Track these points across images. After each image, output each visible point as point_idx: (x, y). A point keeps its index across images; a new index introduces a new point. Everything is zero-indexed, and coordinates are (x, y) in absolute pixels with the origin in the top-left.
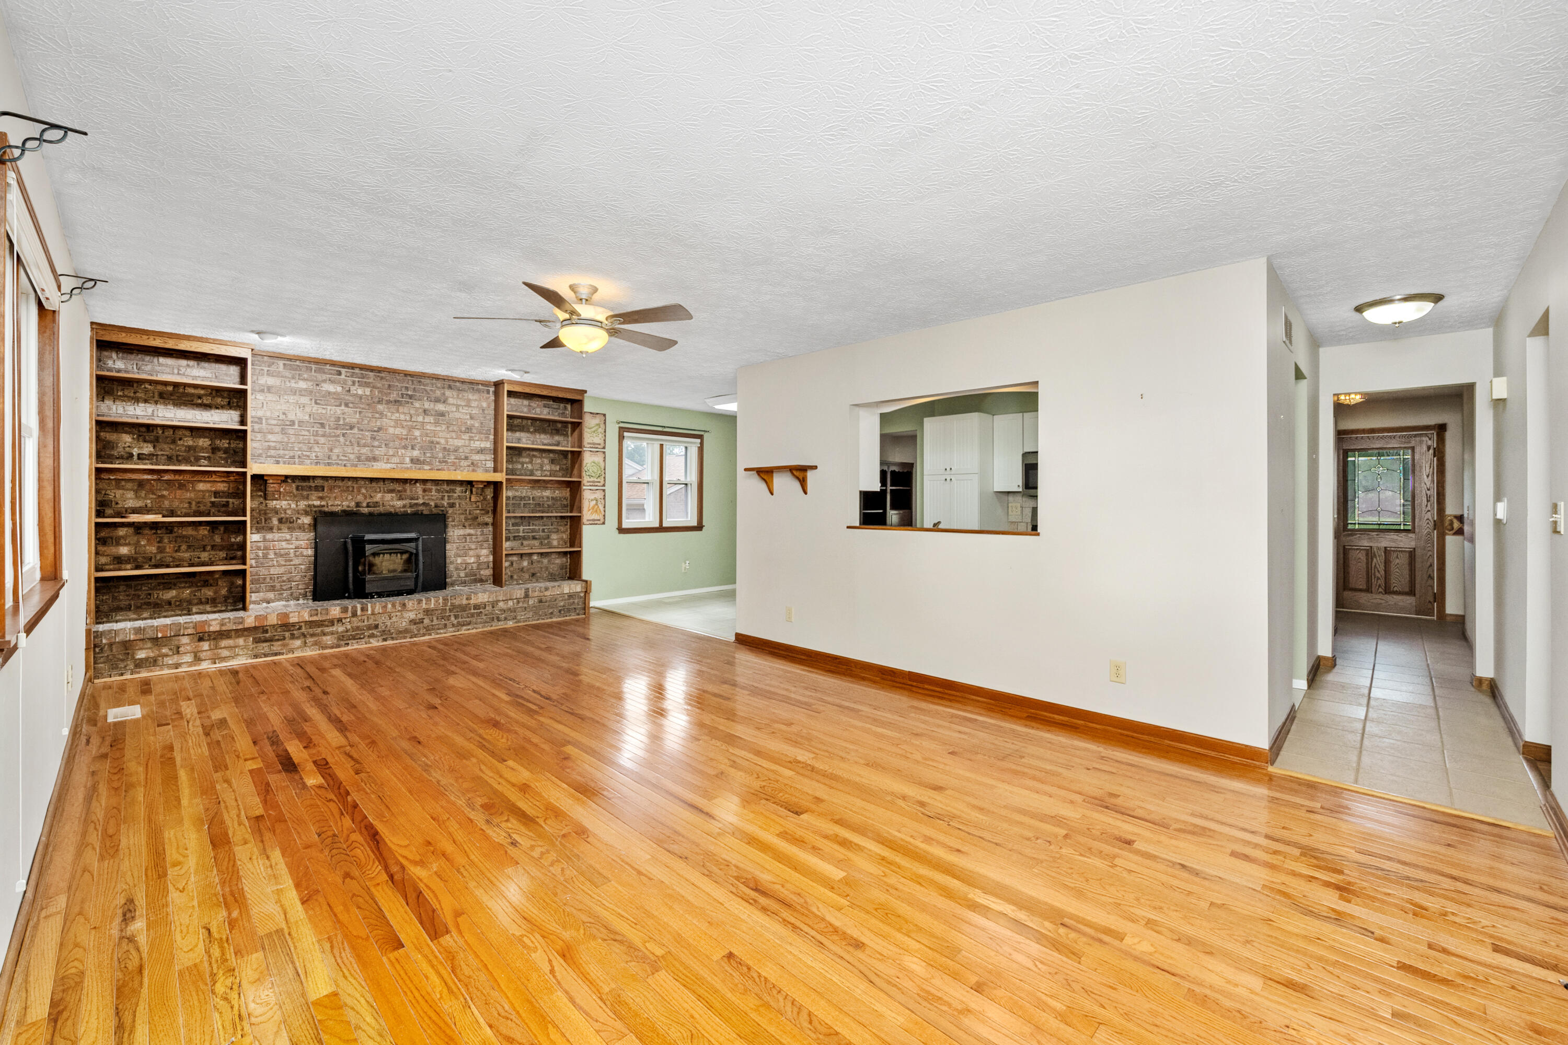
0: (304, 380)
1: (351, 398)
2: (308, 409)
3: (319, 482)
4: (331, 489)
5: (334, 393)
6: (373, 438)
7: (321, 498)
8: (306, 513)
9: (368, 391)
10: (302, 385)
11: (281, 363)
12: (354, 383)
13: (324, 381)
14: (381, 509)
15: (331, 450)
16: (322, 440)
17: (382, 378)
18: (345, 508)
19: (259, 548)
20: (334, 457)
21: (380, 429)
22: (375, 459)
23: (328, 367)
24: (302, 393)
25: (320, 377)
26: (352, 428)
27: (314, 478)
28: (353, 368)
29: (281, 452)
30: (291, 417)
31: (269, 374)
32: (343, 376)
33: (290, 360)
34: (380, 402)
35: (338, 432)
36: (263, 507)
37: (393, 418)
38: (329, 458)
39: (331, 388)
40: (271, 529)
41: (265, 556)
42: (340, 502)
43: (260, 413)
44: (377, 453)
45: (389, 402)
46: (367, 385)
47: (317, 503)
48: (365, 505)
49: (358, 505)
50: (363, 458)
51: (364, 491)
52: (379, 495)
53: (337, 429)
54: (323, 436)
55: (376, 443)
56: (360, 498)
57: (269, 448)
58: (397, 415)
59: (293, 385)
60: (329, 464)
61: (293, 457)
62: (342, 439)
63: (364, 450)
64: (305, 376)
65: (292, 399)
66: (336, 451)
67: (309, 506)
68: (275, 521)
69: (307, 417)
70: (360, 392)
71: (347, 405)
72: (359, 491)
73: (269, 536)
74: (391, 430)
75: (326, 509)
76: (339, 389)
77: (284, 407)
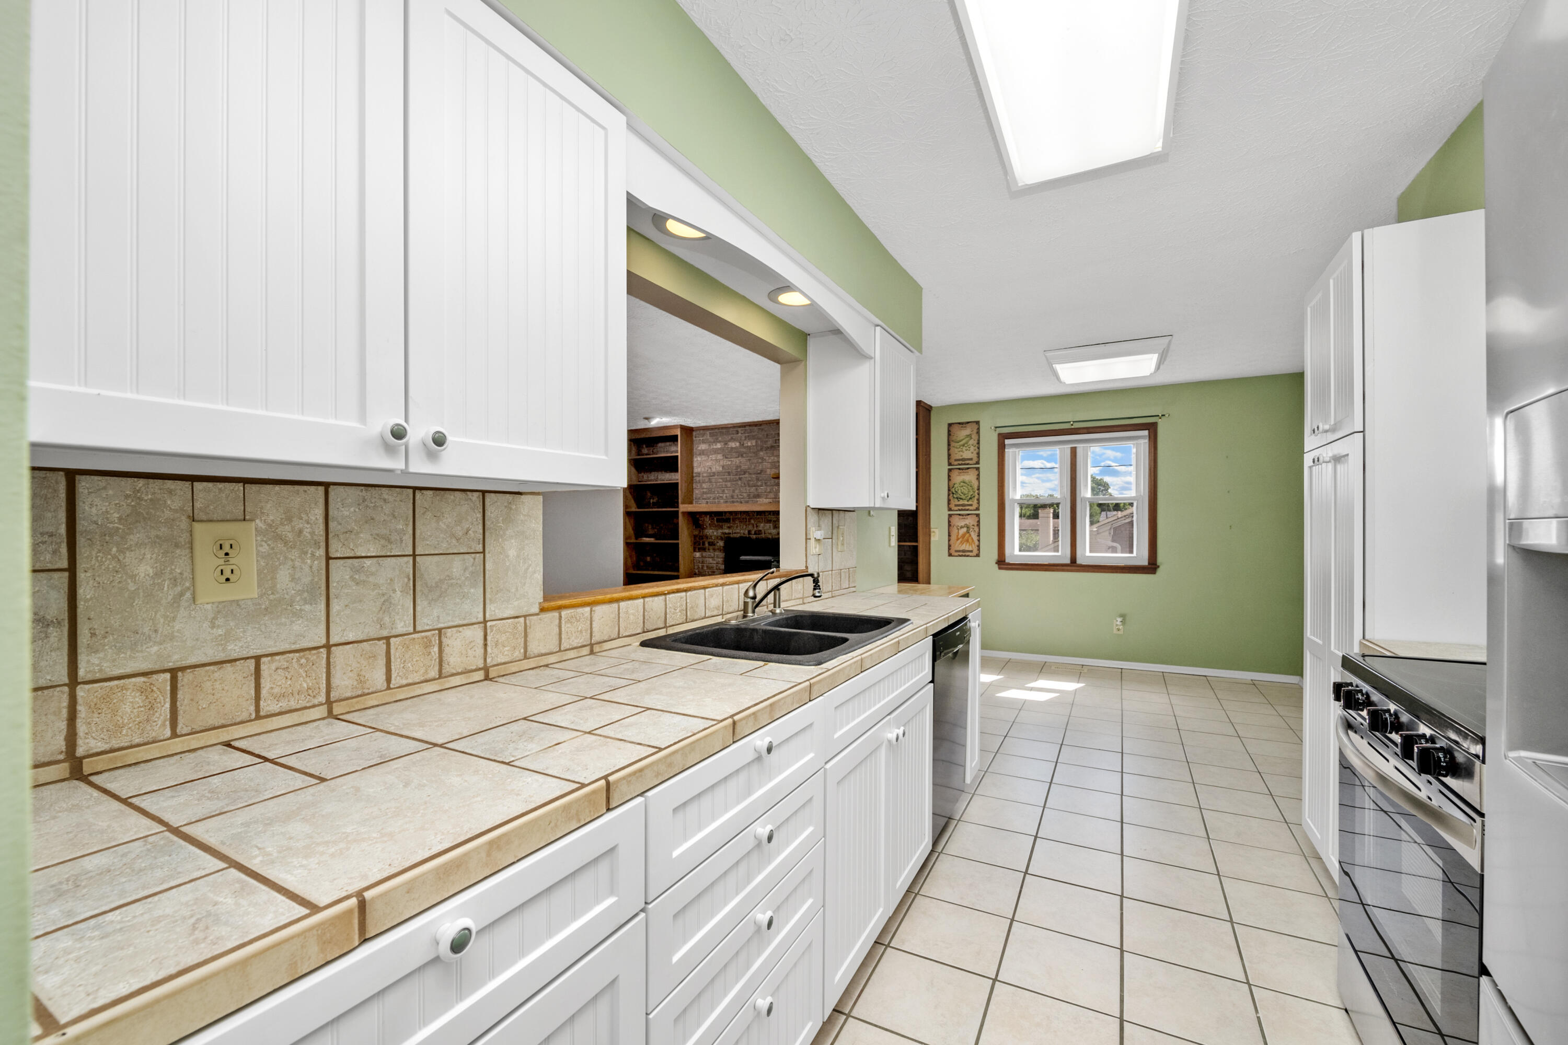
0: (720, 442)
1: (744, 450)
2: (721, 463)
3: (728, 516)
4: (734, 520)
5: (735, 448)
6: (758, 479)
7: (729, 528)
8: (722, 539)
9: (754, 443)
10: (719, 446)
11: (708, 433)
12: (746, 437)
13: (729, 441)
14: (763, 536)
15: (734, 491)
16: (729, 484)
17: (762, 430)
18: (742, 535)
19: (699, 562)
20: (736, 497)
21: (762, 471)
22: (758, 496)
23: (732, 429)
24: (716, 451)
25: (728, 438)
26: (745, 473)
27: (726, 512)
28: (745, 426)
29: (709, 495)
30: (714, 470)
31: (704, 442)
32: (740, 434)
33: (712, 429)
34: (761, 450)
35: (737, 477)
36: (701, 534)
37: (770, 461)
38: (732, 497)
39: (733, 445)
40: (704, 549)
41: (703, 566)
42: (739, 531)
43: (699, 470)
44: (760, 491)
45: (767, 448)
46: (753, 438)
47: (727, 531)
48: (753, 532)
49: (749, 532)
50: (751, 496)
51: (752, 521)
52: (762, 525)
53: (736, 475)
54: (730, 481)
55: (759, 483)
56: (750, 527)
57: (704, 493)
58: (772, 458)
59: (715, 447)
60: (733, 502)
61: (714, 499)
62: (739, 482)
63: (753, 489)
64: (720, 439)
65: (714, 457)
66: (737, 491)
67: (723, 533)
68: (707, 545)
69: (721, 469)
70: (749, 444)
71: (742, 456)
72: (749, 521)
73: (704, 554)
74: (768, 471)
75: (731, 536)
76: (738, 444)
77: (709, 464)
